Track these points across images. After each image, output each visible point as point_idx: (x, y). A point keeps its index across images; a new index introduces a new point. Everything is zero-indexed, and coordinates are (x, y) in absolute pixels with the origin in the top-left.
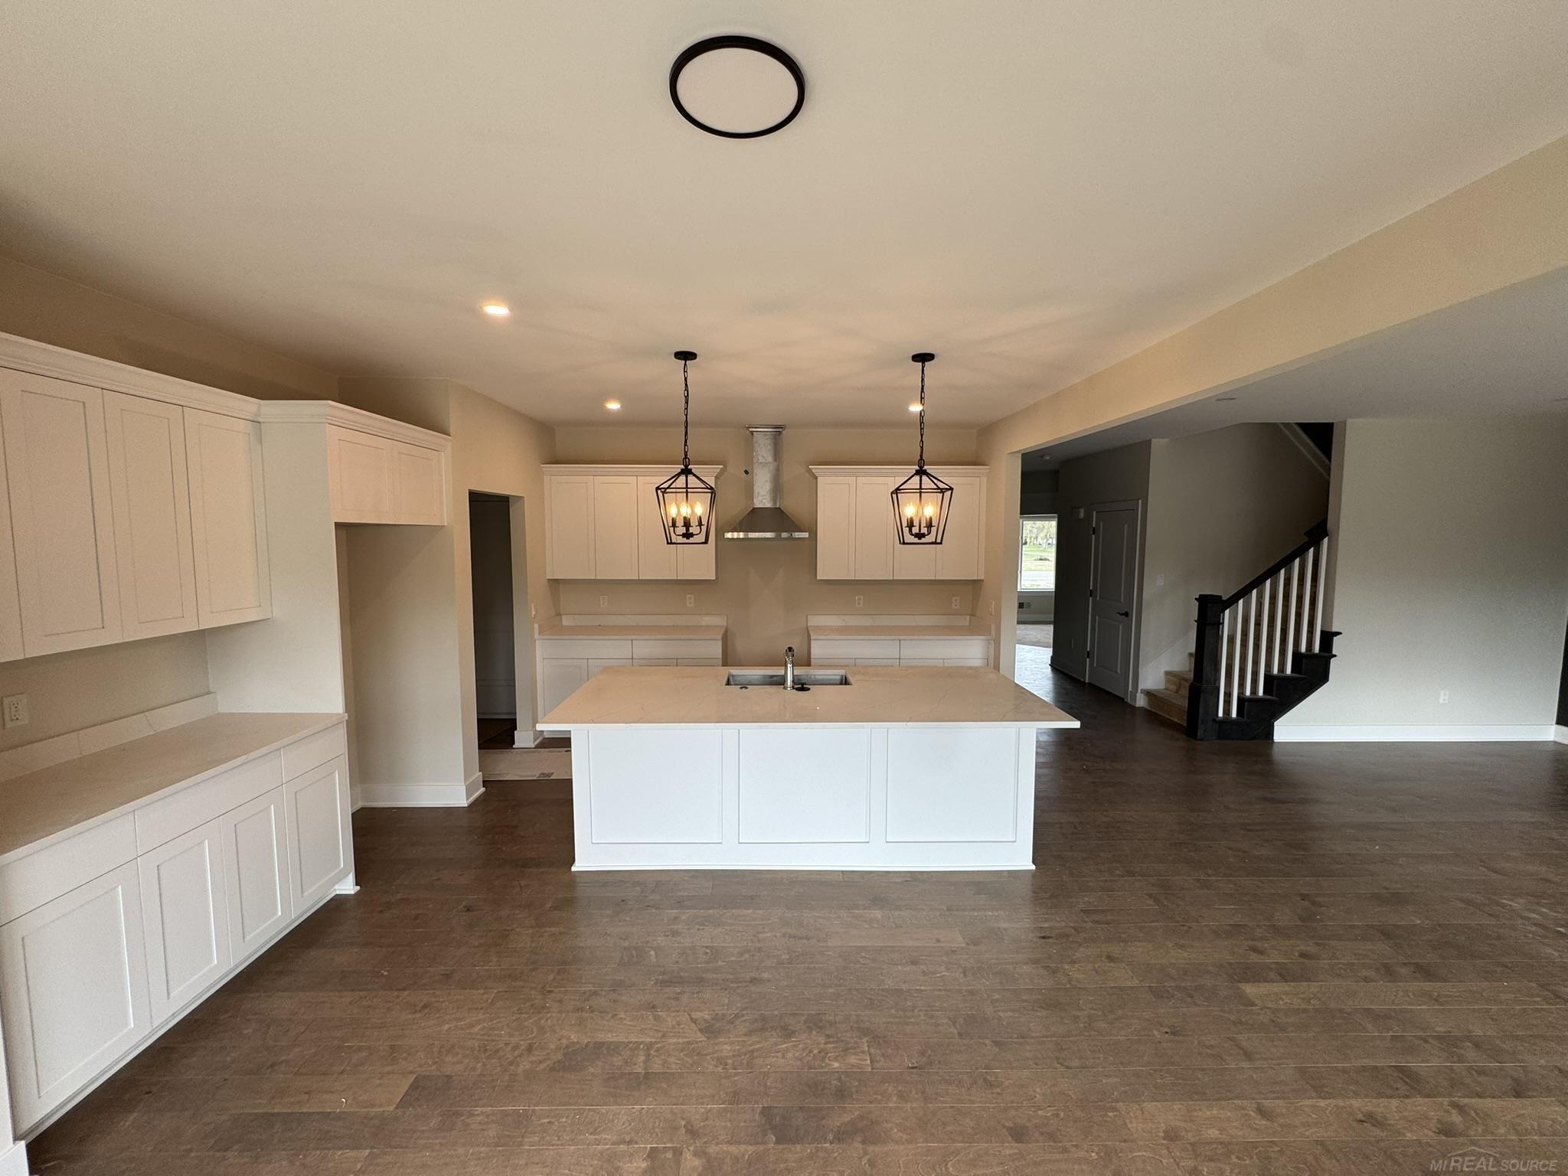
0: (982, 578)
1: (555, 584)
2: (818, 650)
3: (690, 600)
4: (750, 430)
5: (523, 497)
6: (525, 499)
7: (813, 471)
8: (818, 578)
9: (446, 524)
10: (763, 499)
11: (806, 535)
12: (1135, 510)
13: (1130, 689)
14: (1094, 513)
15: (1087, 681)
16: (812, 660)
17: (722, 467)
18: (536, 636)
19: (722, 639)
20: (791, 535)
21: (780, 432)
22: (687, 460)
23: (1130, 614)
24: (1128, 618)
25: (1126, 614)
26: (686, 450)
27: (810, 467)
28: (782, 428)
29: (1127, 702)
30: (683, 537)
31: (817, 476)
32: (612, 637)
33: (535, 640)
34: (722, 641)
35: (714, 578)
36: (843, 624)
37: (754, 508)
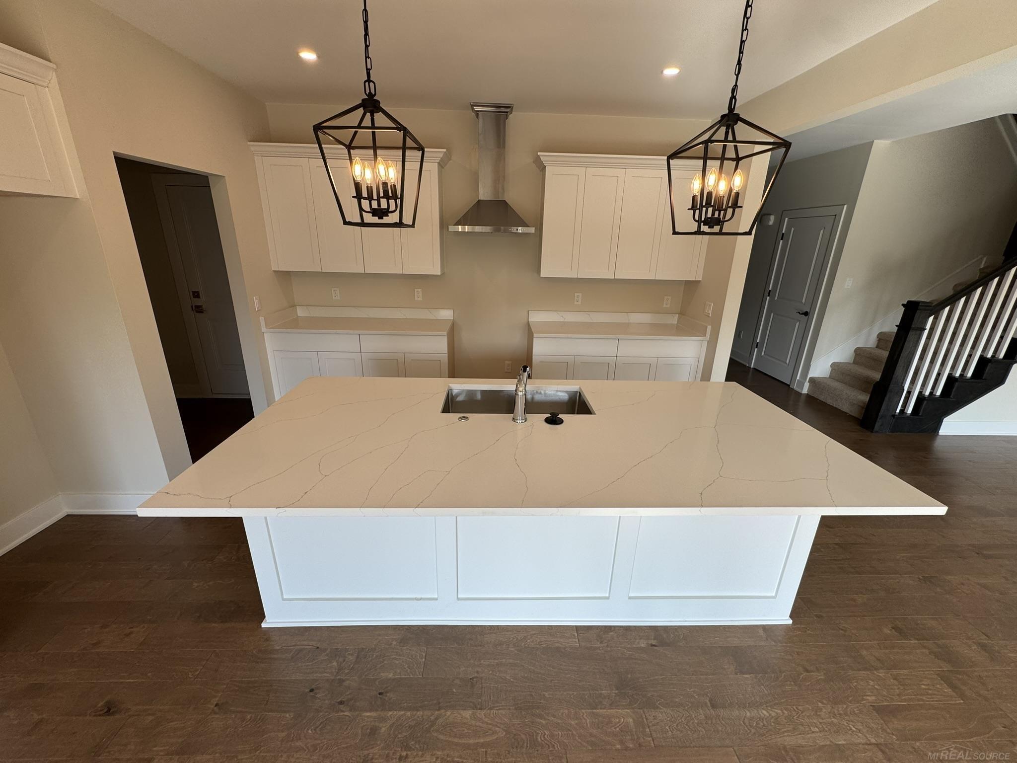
0: (701, 280)
1: (285, 276)
2: (542, 348)
3: (419, 295)
4: (477, 109)
5: (224, 177)
6: (227, 178)
7: (542, 158)
8: (541, 276)
9: (78, 197)
10: (485, 193)
11: (532, 230)
12: (836, 217)
13: (798, 378)
14: (786, 219)
15: (752, 367)
16: (534, 357)
17: (445, 150)
18: (264, 329)
19: (448, 335)
20: (517, 230)
21: (507, 112)
22: (372, 84)
23: (811, 315)
24: (807, 317)
25: (806, 314)
26: (369, 67)
27: (539, 153)
28: (509, 107)
29: (793, 389)
30: (373, 216)
31: (545, 165)
32: (339, 331)
33: (263, 333)
34: (448, 338)
35: (439, 274)
36: (562, 320)
37: (479, 200)
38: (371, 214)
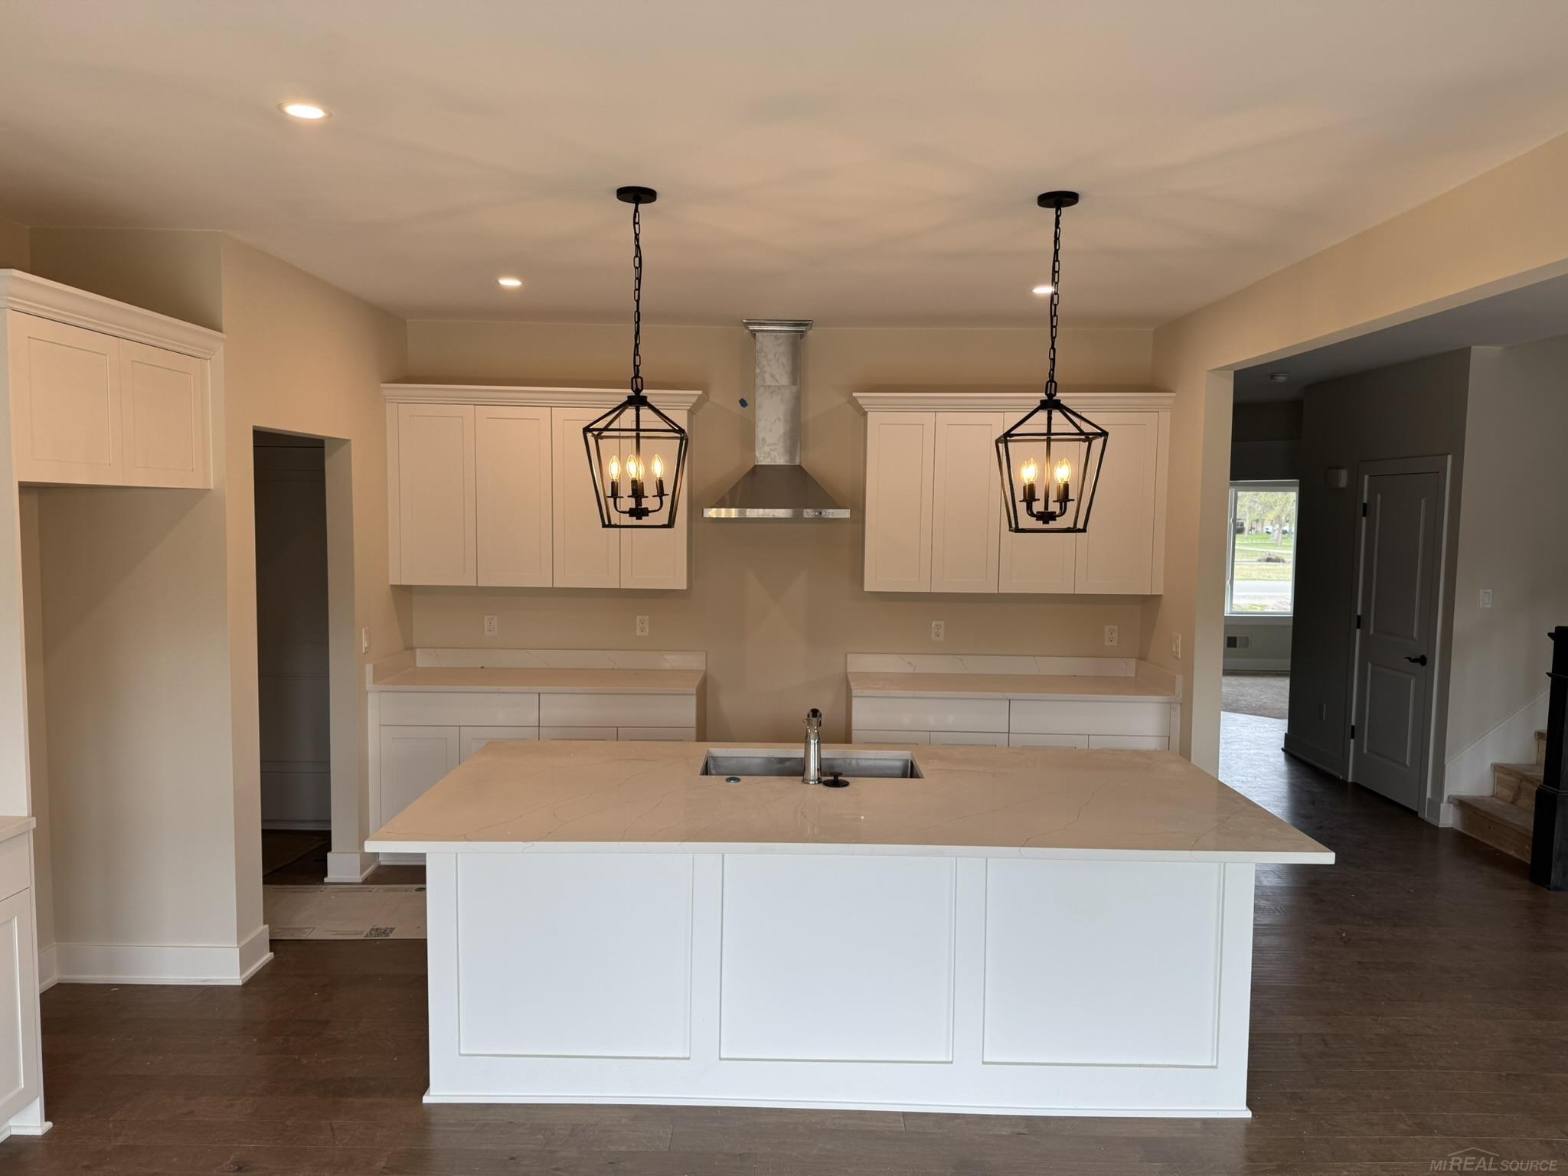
0: (1160, 592)
1: (404, 594)
2: (865, 714)
3: (642, 626)
4: (751, 328)
5: (349, 440)
6: (352, 442)
7: (861, 401)
8: (866, 589)
9: (212, 488)
10: (771, 451)
11: (845, 514)
12: (1439, 473)
13: (1429, 795)
14: (1366, 477)
15: (1350, 780)
16: (854, 732)
17: (700, 392)
18: (369, 684)
19: (697, 693)
20: (821, 513)
21: (802, 332)
22: (639, 380)
23: (1429, 660)
24: (1425, 667)
25: (1423, 661)
26: (638, 363)
27: (855, 394)
28: (807, 325)
29: (1423, 820)
30: (630, 516)
31: (866, 410)
32: (503, 688)
33: (367, 692)
34: (697, 696)
35: (685, 588)
36: (910, 670)
37: (756, 467)
38: (628, 515)
